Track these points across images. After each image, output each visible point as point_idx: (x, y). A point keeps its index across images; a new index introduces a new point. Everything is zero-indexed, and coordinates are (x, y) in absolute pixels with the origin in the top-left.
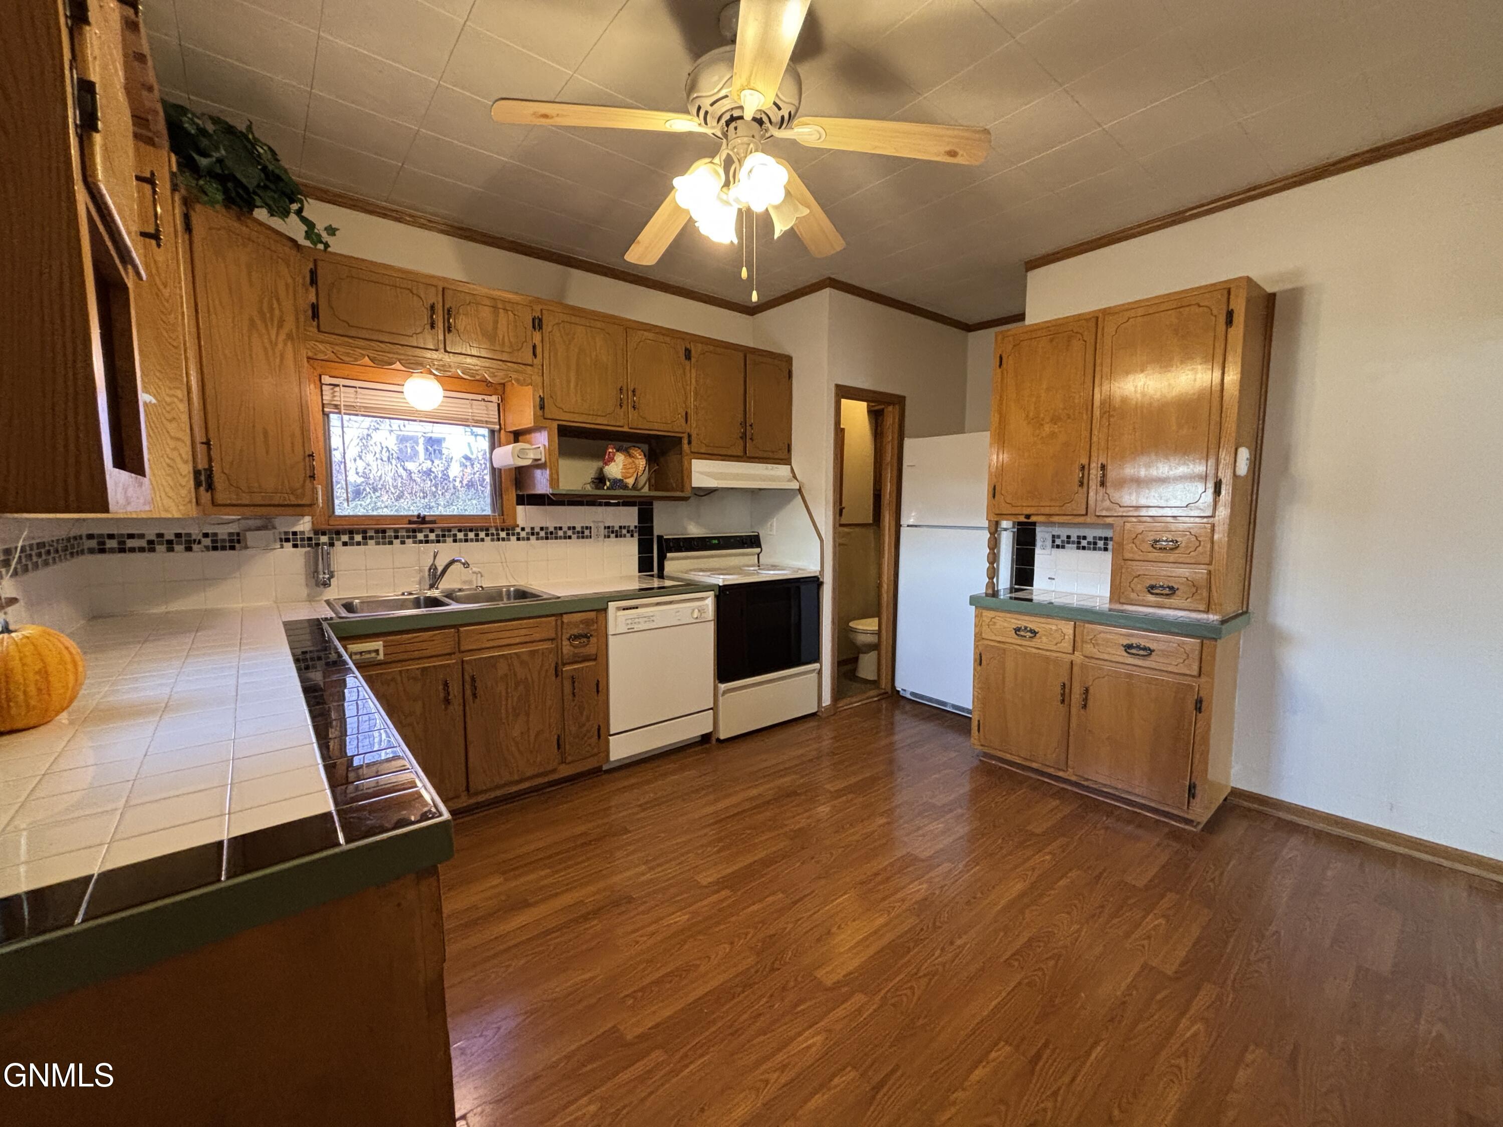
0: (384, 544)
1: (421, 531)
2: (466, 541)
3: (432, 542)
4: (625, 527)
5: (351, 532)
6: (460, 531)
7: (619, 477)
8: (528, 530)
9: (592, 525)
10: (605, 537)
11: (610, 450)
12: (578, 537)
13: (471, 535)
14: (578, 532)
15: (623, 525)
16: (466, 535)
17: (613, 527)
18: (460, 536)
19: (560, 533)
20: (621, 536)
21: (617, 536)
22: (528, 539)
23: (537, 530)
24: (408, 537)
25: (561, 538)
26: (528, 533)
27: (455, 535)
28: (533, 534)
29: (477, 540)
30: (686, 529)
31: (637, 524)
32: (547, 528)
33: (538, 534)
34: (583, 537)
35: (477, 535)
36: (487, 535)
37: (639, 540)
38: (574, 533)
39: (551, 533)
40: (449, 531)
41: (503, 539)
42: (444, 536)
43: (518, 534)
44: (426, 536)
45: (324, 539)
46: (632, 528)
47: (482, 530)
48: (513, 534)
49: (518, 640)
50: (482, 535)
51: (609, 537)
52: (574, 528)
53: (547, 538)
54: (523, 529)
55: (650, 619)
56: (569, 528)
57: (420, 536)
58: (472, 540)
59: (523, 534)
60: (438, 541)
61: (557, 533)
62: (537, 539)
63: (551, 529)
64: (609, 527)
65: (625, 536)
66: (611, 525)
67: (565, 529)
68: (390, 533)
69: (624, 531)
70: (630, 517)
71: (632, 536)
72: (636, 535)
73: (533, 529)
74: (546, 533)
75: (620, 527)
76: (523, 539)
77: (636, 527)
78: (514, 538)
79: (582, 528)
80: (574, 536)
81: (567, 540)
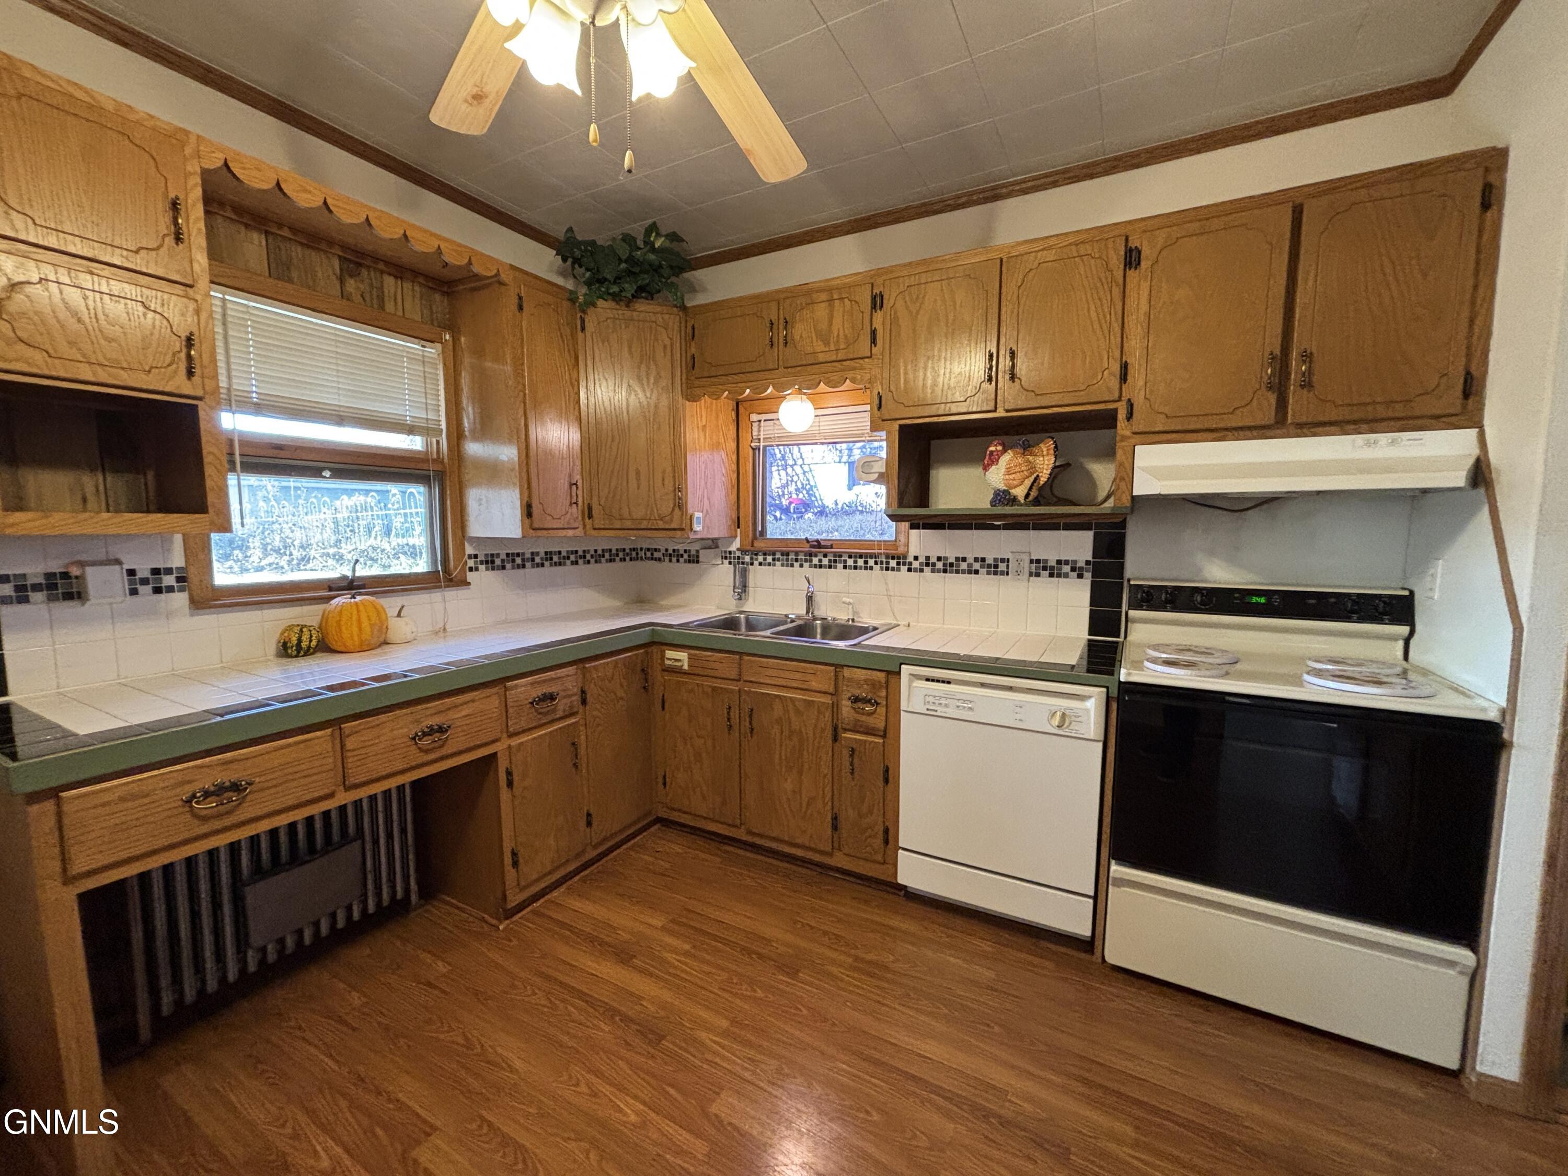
0: (787, 566)
1: (816, 556)
2: (855, 568)
3: (825, 566)
4: (1067, 563)
5: (765, 554)
6: (850, 557)
7: (1002, 487)
8: (922, 559)
9: (1010, 556)
10: (1031, 574)
11: (992, 448)
12: (988, 573)
13: (861, 562)
14: (989, 566)
15: (1063, 558)
16: (855, 562)
17: (1046, 561)
18: (850, 562)
19: (964, 566)
20: (1059, 576)
21: (1051, 575)
22: (922, 571)
23: (933, 560)
24: (806, 561)
25: (963, 572)
26: (921, 564)
27: (845, 561)
28: (927, 565)
29: (866, 568)
30: (1200, 570)
31: (1090, 558)
32: (946, 558)
33: (934, 565)
34: (996, 573)
35: (866, 562)
36: (876, 563)
37: (1093, 583)
38: (982, 567)
39: (951, 565)
40: (840, 556)
41: (893, 569)
42: (835, 561)
43: (910, 563)
44: (820, 561)
45: (747, 559)
46: (1081, 564)
47: (871, 557)
48: (904, 564)
49: (794, 684)
50: (871, 562)
51: (1038, 575)
52: (983, 560)
53: (945, 571)
54: (916, 558)
56: (976, 560)
57: (815, 561)
58: (861, 568)
59: (916, 564)
60: (830, 567)
61: (958, 566)
62: (933, 571)
63: (952, 560)
64: (1038, 561)
65: (1066, 576)
66: (1042, 558)
67: (971, 560)
68: (792, 556)
69: (1066, 569)
70: (1079, 546)
71: (1080, 576)
72: (1088, 575)
73: (928, 558)
74: (944, 565)
75: (1059, 562)
76: (916, 570)
77: (1088, 563)
78: (904, 568)
79: (995, 560)
80: (983, 571)
81: (973, 576)
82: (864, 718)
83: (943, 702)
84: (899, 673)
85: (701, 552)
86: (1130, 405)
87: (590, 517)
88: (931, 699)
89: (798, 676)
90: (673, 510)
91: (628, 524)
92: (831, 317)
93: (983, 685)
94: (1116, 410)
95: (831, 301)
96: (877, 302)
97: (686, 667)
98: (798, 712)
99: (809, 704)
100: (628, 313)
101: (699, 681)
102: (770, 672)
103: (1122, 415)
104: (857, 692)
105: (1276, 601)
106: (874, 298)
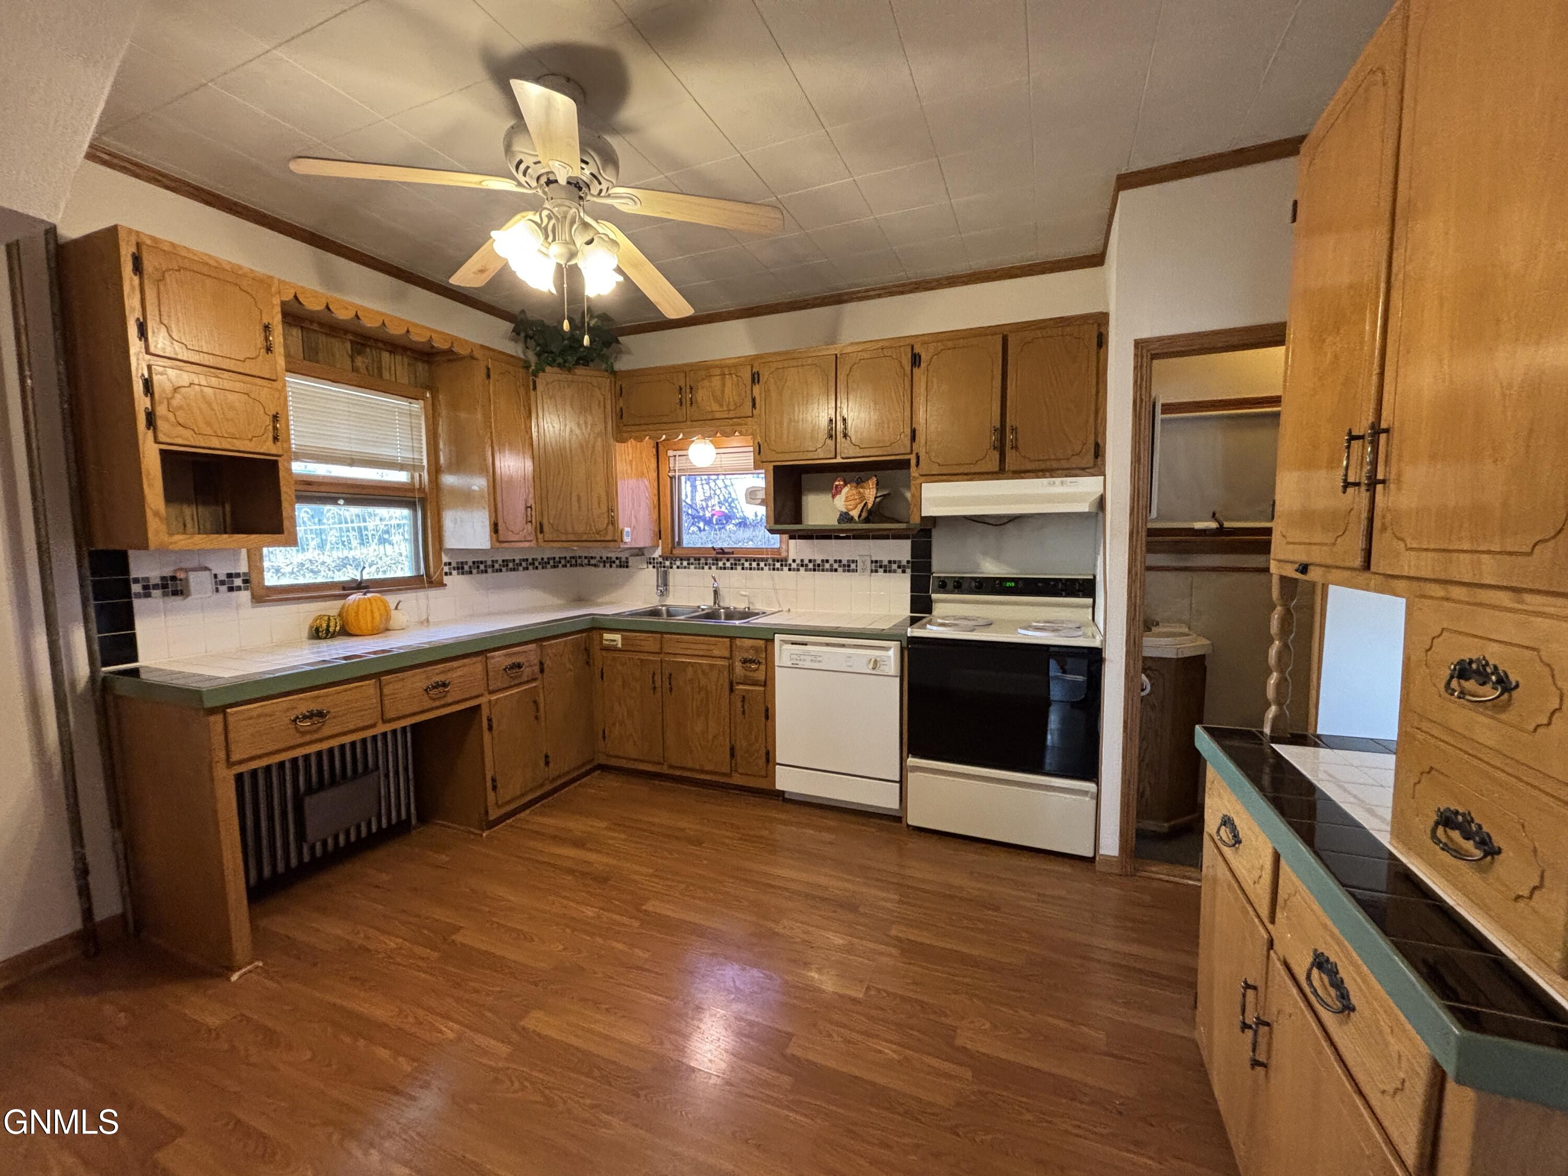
0: (699, 568)
1: (721, 560)
2: (751, 569)
3: (728, 568)
4: (895, 562)
5: (681, 560)
6: (747, 561)
7: (845, 510)
8: (798, 562)
9: (857, 558)
10: (872, 571)
11: (837, 483)
12: (844, 571)
13: (754, 565)
14: (844, 566)
15: (893, 559)
16: (751, 564)
17: (881, 561)
18: (747, 565)
19: (827, 566)
20: (890, 571)
21: (885, 571)
22: (798, 570)
23: (806, 562)
24: (713, 564)
25: (827, 570)
26: (798, 565)
27: (743, 564)
28: (802, 566)
29: (758, 569)
30: (978, 565)
31: (909, 559)
32: (815, 561)
33: (807, 565)
34: (849, 571)
35: (758, 565)
36: (765, 565)
37: (912, 576)
38: (840, 566)
39: (819, 565)
40: (739, 560)
41: (778, 569)
42: (736, 564)
43: (790, 565)
44: (724, 564)
45: (667, 563)
46: (904, 563)
47: (762, 561)
48: (786, 565)
49: (701, 653)
50: (762, 564)
51: (876, 571)
52: (840, 561)
53: (814, 570)
54: (794, 561)
55: (816, 658)
56: (835, 561)
57: (720, 564)
58: (754, 569)
59: (794, 566)
60: (732, 569)
61: (823, 566)
62: (806, 570)
63: (819, 562)
64: (876, 562)
65: (895, 571)
66: (878, 559)
67: (831, 562)
68: (703, 561)
69: (894, 566)
70: (902, 550)
71: (904, 572)
72: (909, 571)
73: (802, 561)
74: (814, 565)
75: (890, 562)
76: (794, 570)
77: (908, 562)
78: (786, 569)
79: (848, 561)
80: (840, 569)
81: (834, 573)
82: (751, 674)
83: (802, 657)
84: (773, 640)
85: (630, 559)
86: (918, 457)
87: (542, 531)
88: (795, 657)
89: (704, 647)
90: (607, 525)
91: (572, 538)
92: (724, 385)
93: (827, 645)
94: (909, 460)
95: (723, 375)
96: (755, 378)
97: (620, 645)
98: (704, 673)
99: (712, 666)
100: (570, 377)
101: (629, 655)
102: (683, 645)
103: (913, 462)
104: (746, 655)
105: (1021, 584)
106: (753, 375)
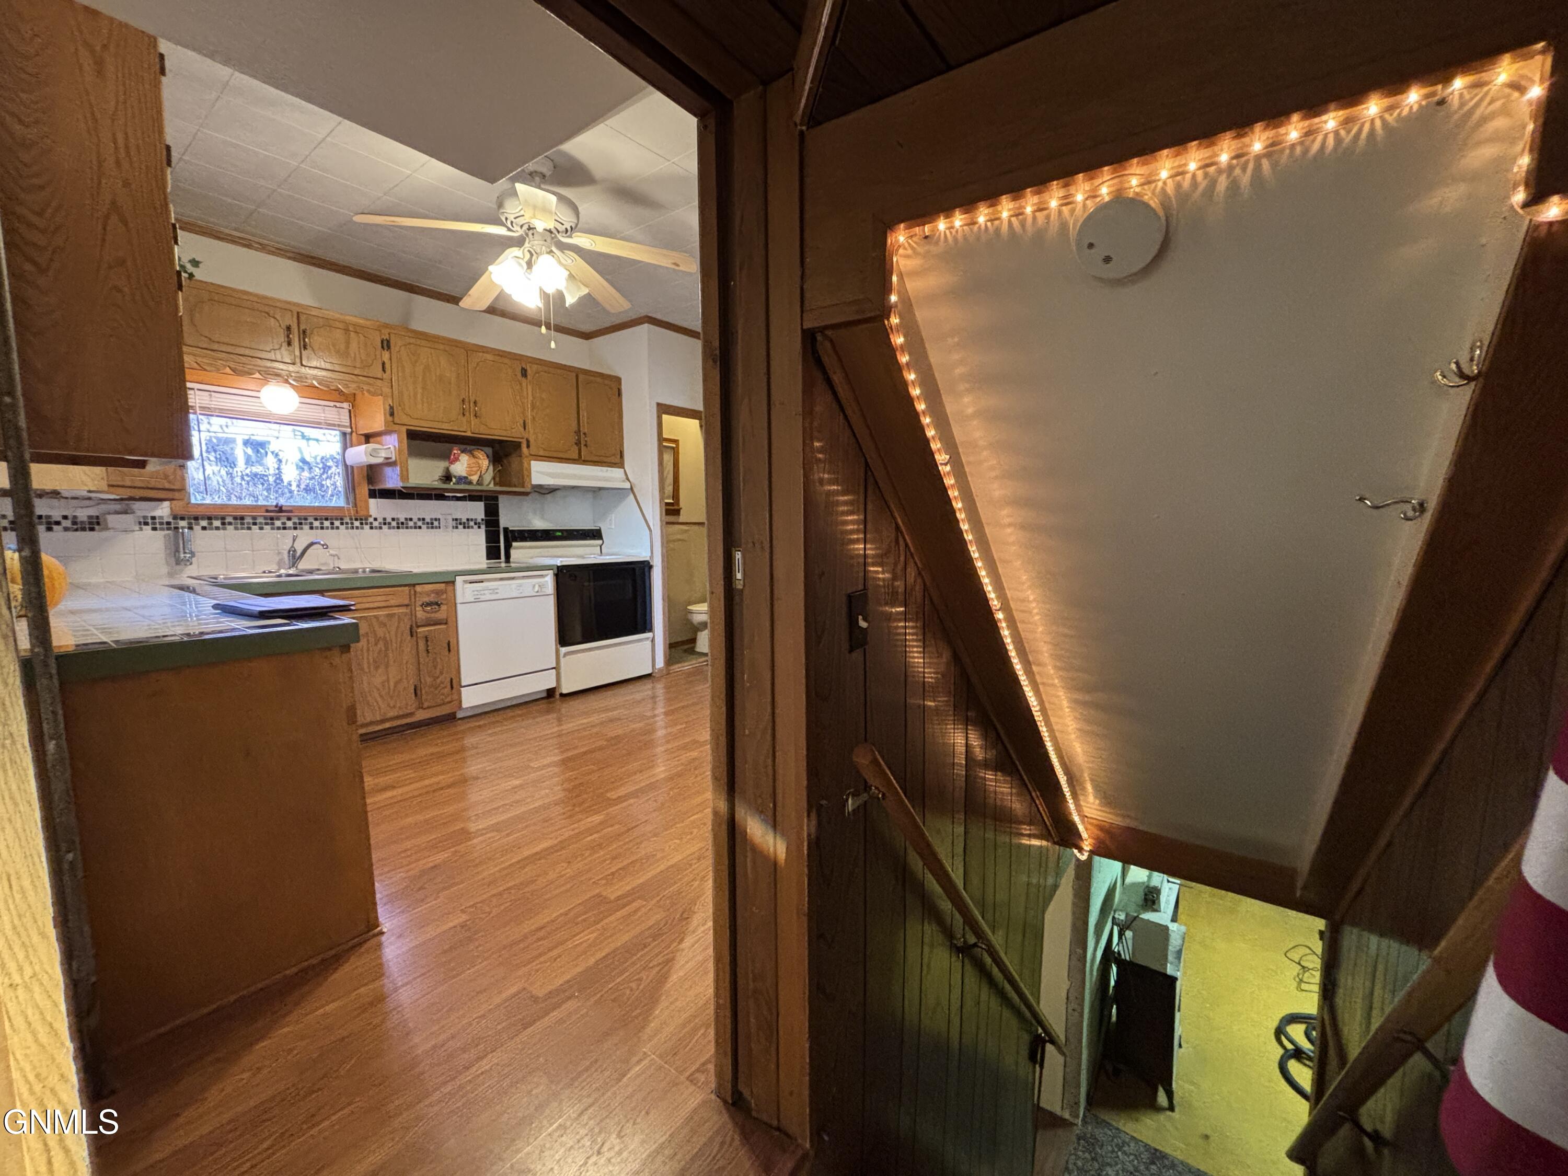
0: (242, 529)
1: (278, 519)
2: (322, 528)
3: (290, 528)
4: (472, 520)
5: (210, 518)
6: (316, 519)
7: (464, 474)
8: (380, 520)
9: (440, 517)
10: (453, 527)
11: (455, 452)
12: (428, 528)
13: (327, 524)
14: (428, 523)
15: (470, 517)
16: (322, 523)
17: (461, 519)
18: (317, 524)
19: (411, 524)
20: (468, 528)
21: (464, 527)
22: (381, 528)
23: (389, 520)
24: (266, 524)
25: (411, 528)
26: (380, 523)
27: (311, 523)
28: (385, 524)
29: (332, 528)
30: (530, 522)
31: (483, 517)
32: (398, 519)
33: (390, 524)
34: (432, 528)
35: (332, 524)
36: (342, 524)
37: (486, 531)
38: (424, 524)
39: (402, 523)
40: (306, 519)
41: (357, 528)
42: (300, 524)
43: (371, 523)
44: (284, 523)
45: (183, 523)
46: (479, 520)
47: (337, 519)
48: (367, 524)
49: (375, 605)
50: (337, 523)
51: (457, 528)
52: (424, 519)
53: (398, 528)
54: (375, 519)
55: (494, 591)
56: (419, 519)
57: (278, 523)
58: (327, 528)
59: (376, 524)
60: (295, 528)
61: (407, 524)
62: (389, 528)
63: (403, 520)
64: (456, 520)
65: (472, 527)
66: (458, 517)
67: (415, 520)
68: (248, 520)
69: (472, 523)
70: (477, 510)
71: (479, 527)
72: (483, 527)
73: (385, 519)
74: (398, 523)
75: (468, 520)
76: (376, 528)
77: (482, 520)
78: (367, 527)
79: (431, 519)
80: (424, 527)
81: (418, 530)
82: (431, 615)
83: (483, 593)
84: (454, 582)
86: (528, 441)
88: (476, 593)
89: (379, 598)
92: (348, 342)
93: (502, 579)
94: (520, 443)
96: (386, 345)
98: (381, 624)
99: (390, 616)
103: (524, 446)
104: (427, 599)
105: (565, 534)
106: (383, 341)
